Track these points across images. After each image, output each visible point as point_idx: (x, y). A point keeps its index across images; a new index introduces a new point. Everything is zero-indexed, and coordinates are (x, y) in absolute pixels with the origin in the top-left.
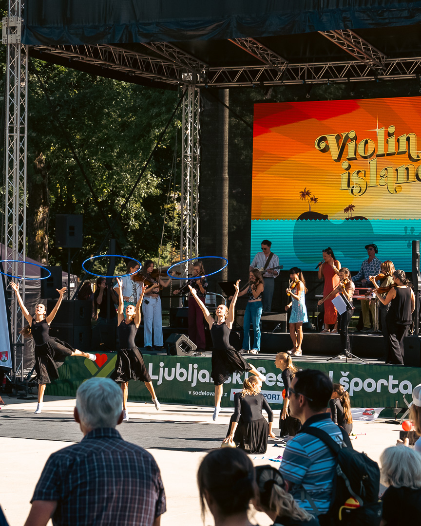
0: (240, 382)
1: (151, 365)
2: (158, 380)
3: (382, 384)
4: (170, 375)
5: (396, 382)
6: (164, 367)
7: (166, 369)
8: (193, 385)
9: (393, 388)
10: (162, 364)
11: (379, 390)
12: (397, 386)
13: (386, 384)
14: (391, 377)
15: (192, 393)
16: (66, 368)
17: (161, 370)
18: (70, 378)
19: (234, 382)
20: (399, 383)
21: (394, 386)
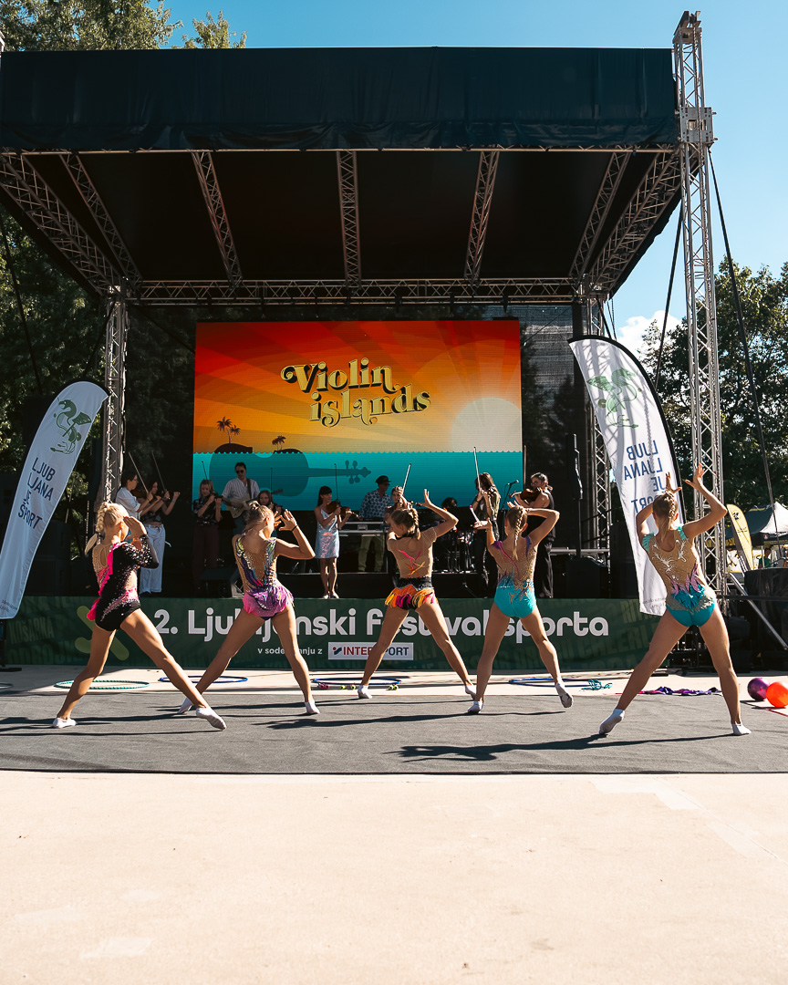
0: (343, 632)
1: (191, 614)
2: (206, 635)
3: (565, 625)
4: (224, 625)
5: (585, 620)
6: (214, 615)
7: (218, 619)
8: (266, 639)
9: (581, 629)
10: (210, 611)
11: (560, 633)
12: (587, 625)
13: (569, 623)
14: (576, 614)
15: (264, 651)
16: (46, 622)
17: (210, 619)
18: (53, 636)
19: (333, 632)
20: (589, 621)
21: (582, 626)
